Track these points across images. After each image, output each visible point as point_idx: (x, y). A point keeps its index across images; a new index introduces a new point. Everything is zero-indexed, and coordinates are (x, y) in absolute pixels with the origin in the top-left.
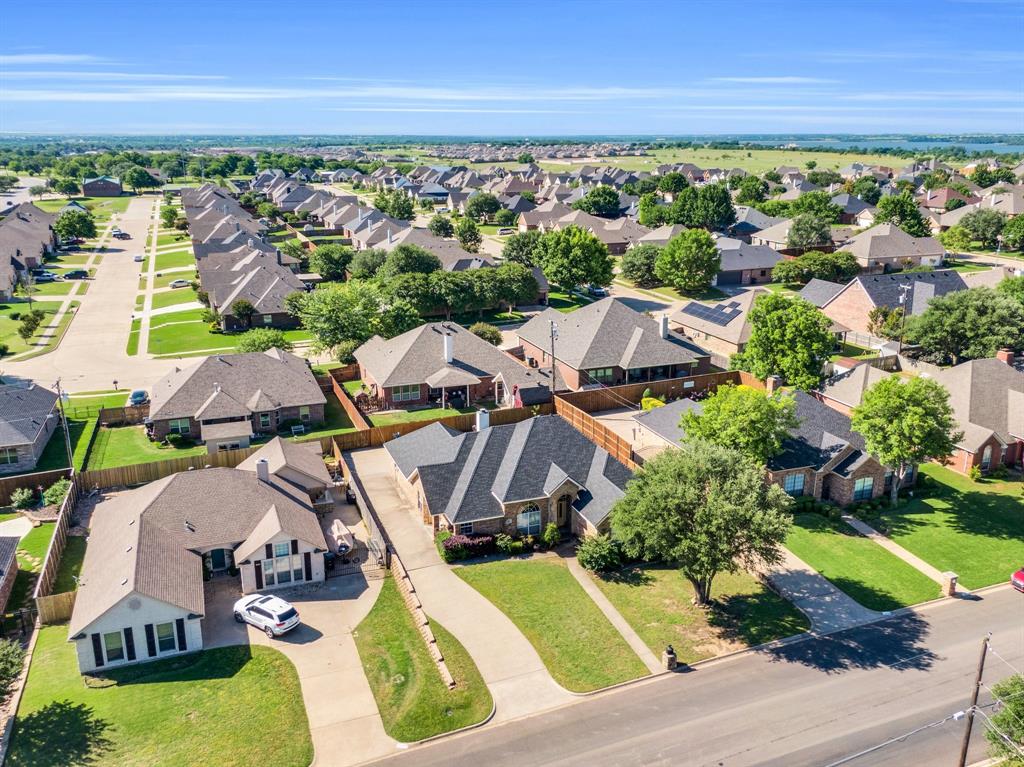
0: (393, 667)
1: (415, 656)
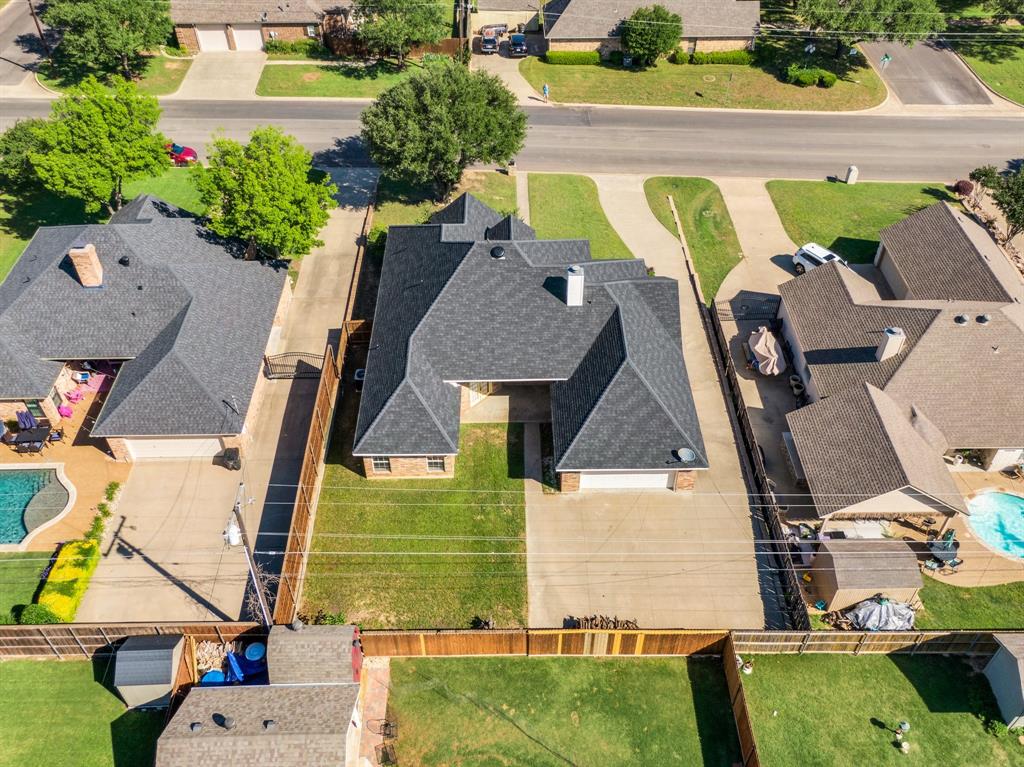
0: (710, 224)
1: (692, 228)
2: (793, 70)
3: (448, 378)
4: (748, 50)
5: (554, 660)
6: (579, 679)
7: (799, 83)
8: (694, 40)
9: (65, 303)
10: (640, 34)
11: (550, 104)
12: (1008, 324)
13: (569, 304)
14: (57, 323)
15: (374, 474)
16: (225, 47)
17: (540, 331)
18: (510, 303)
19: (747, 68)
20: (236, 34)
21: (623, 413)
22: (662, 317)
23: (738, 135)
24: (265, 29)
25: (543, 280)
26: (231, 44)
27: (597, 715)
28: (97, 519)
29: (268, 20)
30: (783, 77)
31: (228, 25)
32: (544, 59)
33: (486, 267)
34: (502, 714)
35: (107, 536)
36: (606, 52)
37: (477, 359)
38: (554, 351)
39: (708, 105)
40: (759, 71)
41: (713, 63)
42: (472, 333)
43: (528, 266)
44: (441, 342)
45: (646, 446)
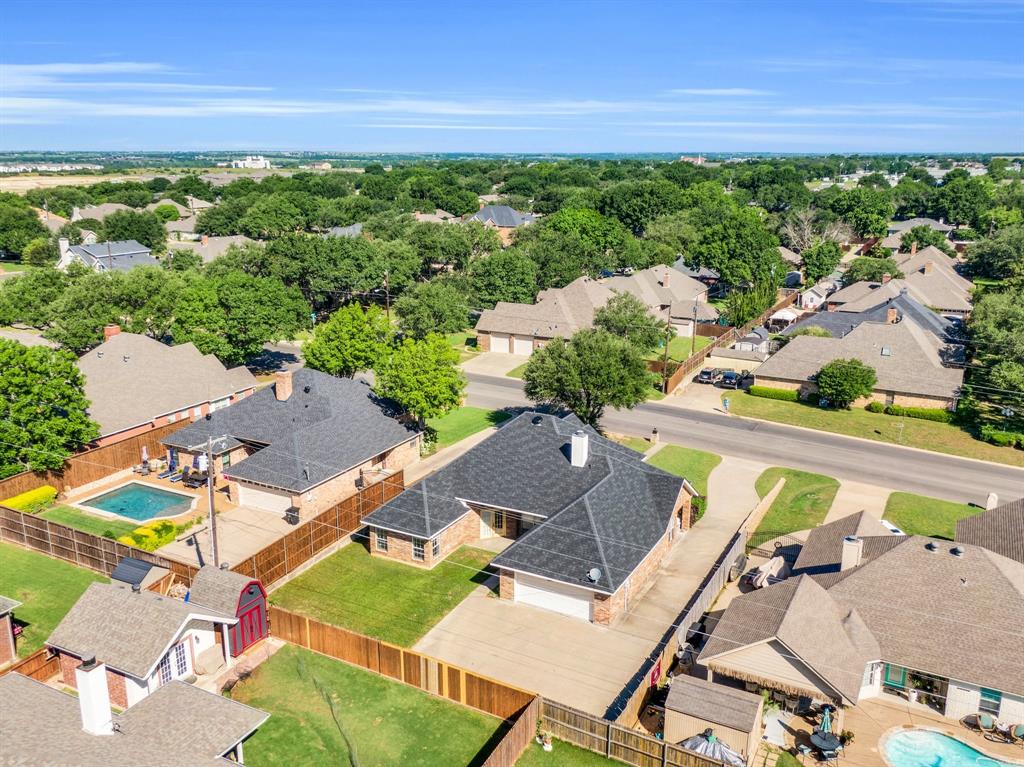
0: (808, 502)
1: (787, 501)
2: (987, 430)
3: (460, 496)
4: (948, 411)
5: (397, 685)
6: (406, 702)
7: (992, 441)
8: (891, 393)
9: (262, 408)
10: (830, 377)
11: (729, 415)
12: (987, 563)
13: (573, 464)
14: (251, 418)
15: (377, 552)
16: (507, 350)
17: (542, 479)
18: (530, 456)
19: (945, 426)
20: (516, 342)
21: (561, 534)
22: (660, 503)
23: (896, 462)
24: (536, 341)
25: (561, 445)
26: (511, 349)
27: (397, 726)
28: (192, 523)
29: (539, 334)
30: (978, 436)
31: (512, 335)
32: (748, 392)
33: (525, 429)
34: (329, 699)
35: (188, 533)
36: (805, 394)
37: (487, 488)
38: (546, 494)
39: (882, 440)
40: (957, 430)
41: (909, 416)
42: (492, 469)
43: (555, 433)
44: (467, 471)
45: (570, 562)
